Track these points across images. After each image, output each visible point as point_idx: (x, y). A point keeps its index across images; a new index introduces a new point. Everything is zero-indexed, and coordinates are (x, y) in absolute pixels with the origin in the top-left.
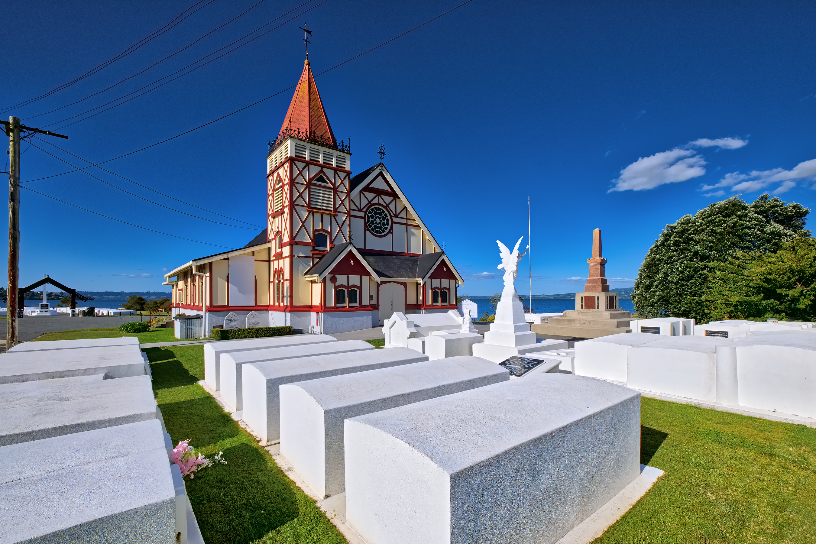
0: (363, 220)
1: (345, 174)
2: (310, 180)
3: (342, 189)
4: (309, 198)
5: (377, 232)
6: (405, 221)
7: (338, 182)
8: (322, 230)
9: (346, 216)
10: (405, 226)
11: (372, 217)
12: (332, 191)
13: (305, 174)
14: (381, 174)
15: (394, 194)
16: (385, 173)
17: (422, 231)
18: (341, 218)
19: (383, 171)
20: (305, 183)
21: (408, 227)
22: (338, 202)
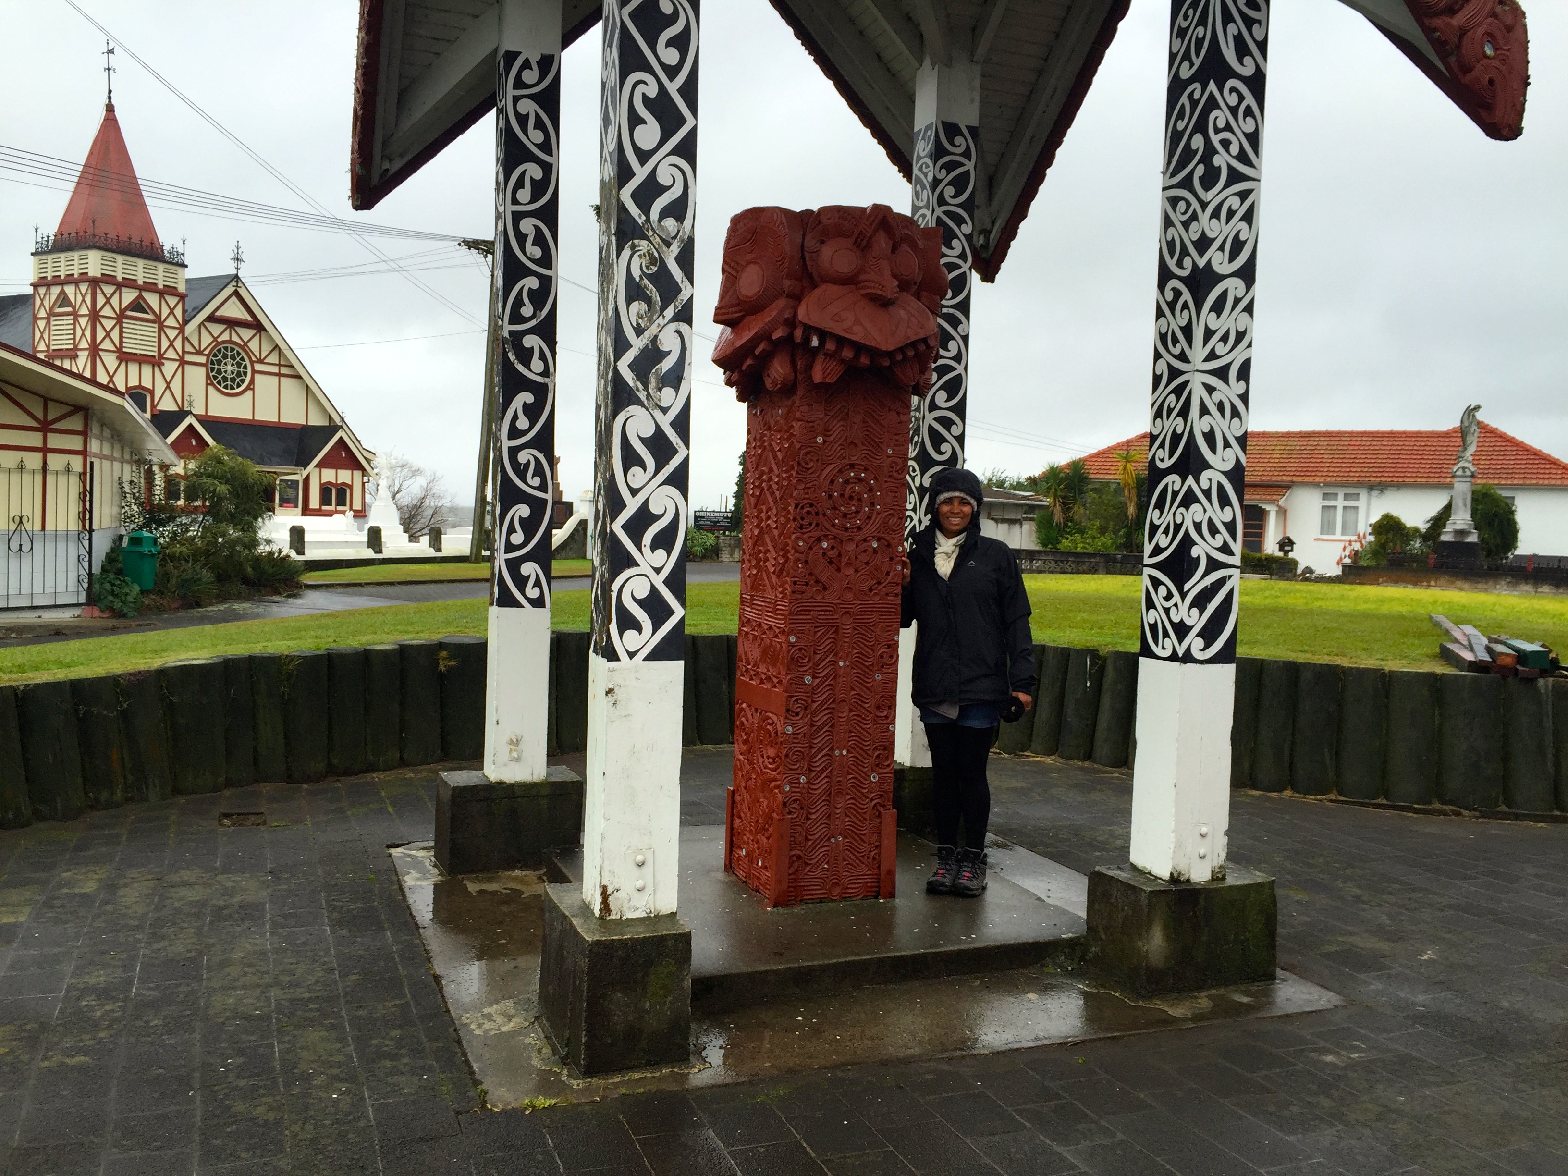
0: (203, 370)
1: (176, 299)
2: (122, 311)
3: (171, 322)
4: (121, 337)
5: (226, 387)
6: (275, 369)
7: (165, 312)
8: (140, 386)
9: (177, 363)
10: (277, 378)
11: (219, 362)
12: (156, 325)
13: (115, 301)
14: (236, 293)
15: (257, 326)
16: (242, 291)
17: (307, 386)
18: (170, 368)
19: (239, 289)
20: (115, 316)
21: (282, 379)
22: (165, 344)
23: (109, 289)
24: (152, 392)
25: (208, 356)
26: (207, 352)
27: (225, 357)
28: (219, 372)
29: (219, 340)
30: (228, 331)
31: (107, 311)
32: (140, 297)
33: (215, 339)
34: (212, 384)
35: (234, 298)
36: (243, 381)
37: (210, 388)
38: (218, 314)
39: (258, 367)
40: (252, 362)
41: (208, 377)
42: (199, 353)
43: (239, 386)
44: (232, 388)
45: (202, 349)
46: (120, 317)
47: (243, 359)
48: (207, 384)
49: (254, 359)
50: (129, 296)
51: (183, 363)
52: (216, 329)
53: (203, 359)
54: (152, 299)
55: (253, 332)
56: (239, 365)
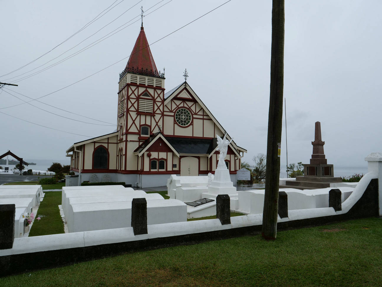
0: (173, 118)
2: (139, 96)
4: (138, 106)
5: (182, 124)
6: (202, 117)
7: (156, 95)
8: (145, 125)
9: (160, 115)
10: (202, 120)
11: (179, 115)
12: (152, 101)
13: (136, 92)
14: (185, 88)
15: (194, 100)
16: (188, 88)
17: (214, 123)
18: (157, 117)
19: (186, 87)
20: (135, 98)
21: (204, 120)
22: (156, 108)
23: (133, 88)
24: (150, 127)
25: (175, 113)
26: (174, 111)
27: (182, 113)
28: (179, 119)
29: (179, 106)
30: (183, 103)
31: (133, 96)
32: (146, 90)
33: (178, 106)
34: (176, 123)
35: (185, 91)
36: (189, 122)
37: (176, 125)
38: (178, 96)
39: (194, 116)
40: (192, 115)
41: (175, 120)
42: (171, 111)
43: (187, 124)
44: (185, 125)
45: (172, 110)
46: (138, 98)
47: (189, 114)
48: (174, 124)
49: (193, 113)
50: (141, 90)
51: (163, 115)
52: (178, 102)
53: (173, 114)
54: (151, 91)
55: (192, 103)
56: (187, 116)
